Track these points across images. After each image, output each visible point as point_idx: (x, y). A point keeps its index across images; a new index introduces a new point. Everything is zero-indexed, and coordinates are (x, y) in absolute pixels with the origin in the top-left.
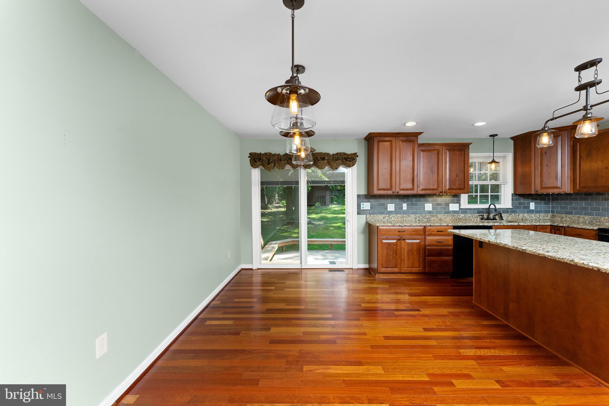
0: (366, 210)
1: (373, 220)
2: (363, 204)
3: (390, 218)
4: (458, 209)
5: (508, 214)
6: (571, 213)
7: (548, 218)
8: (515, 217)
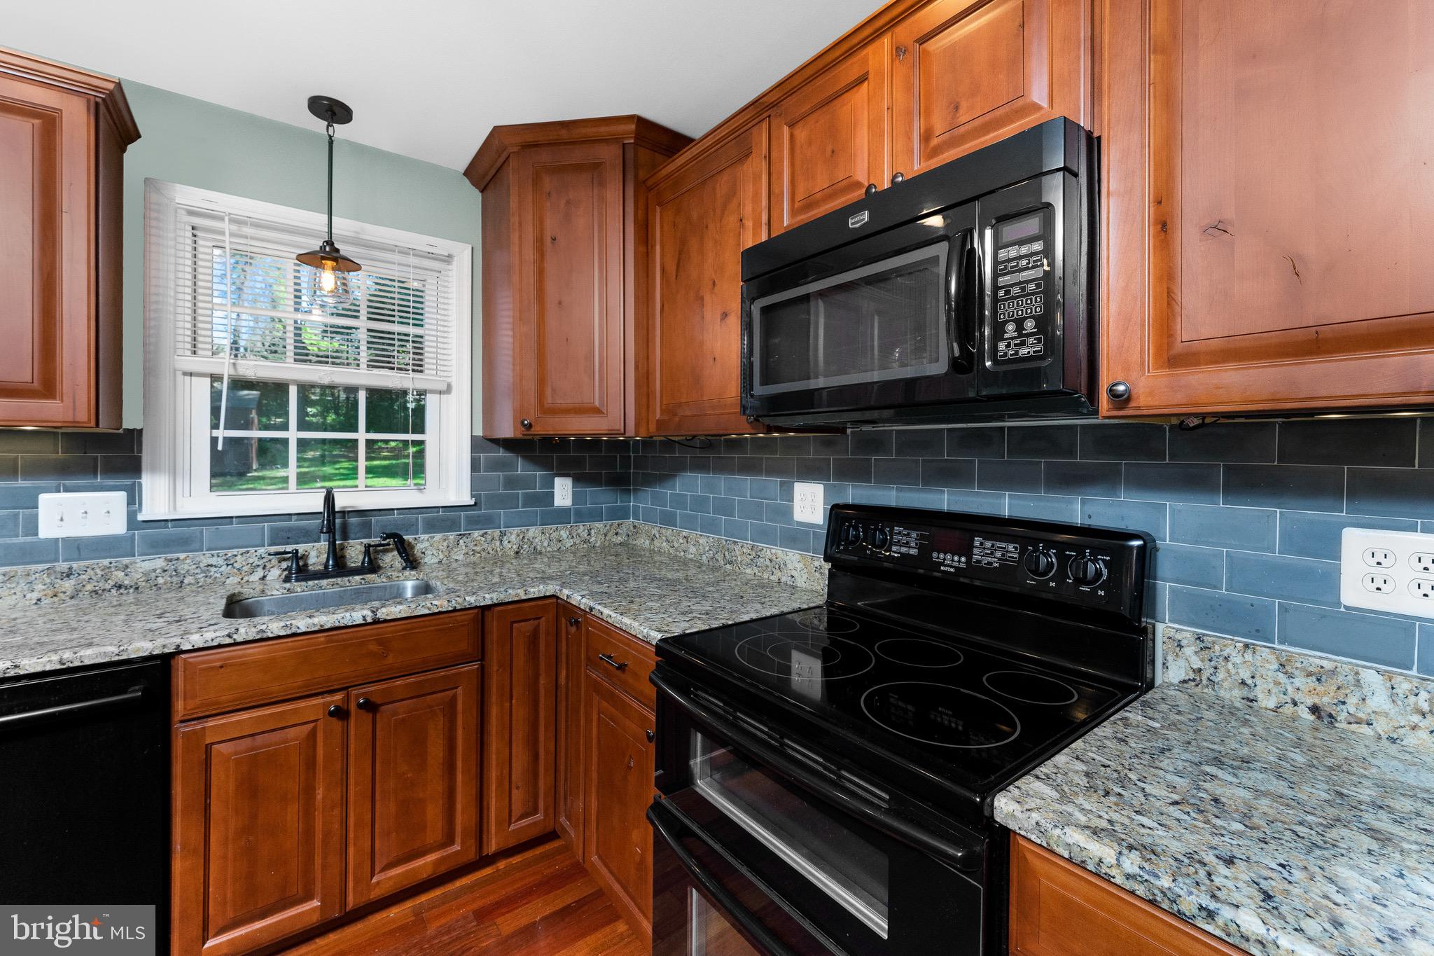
5: (452, 536)
6: (668, 520)
7: (619, 539)
8: (485, 546)
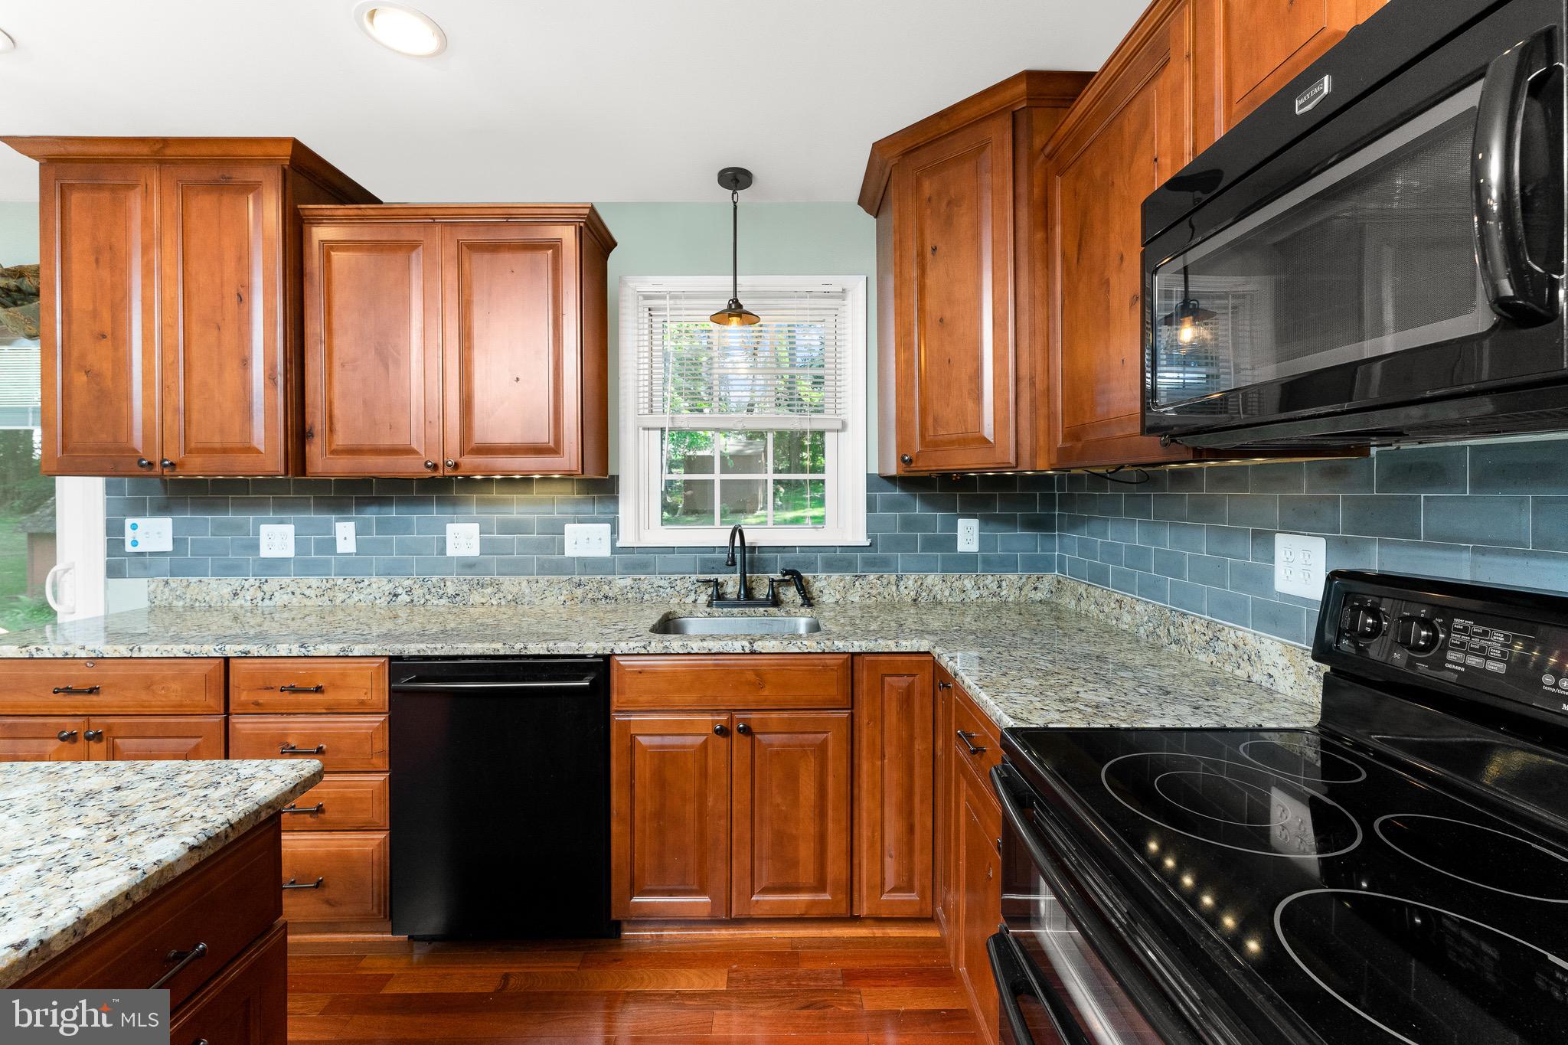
0: (151, 554)
1: (181, 603)
2: (134, 527)
3: (267, 596)
4: (605, 551)
5: (848, 577)
7: (1039, 596)
8: (881, 590)
